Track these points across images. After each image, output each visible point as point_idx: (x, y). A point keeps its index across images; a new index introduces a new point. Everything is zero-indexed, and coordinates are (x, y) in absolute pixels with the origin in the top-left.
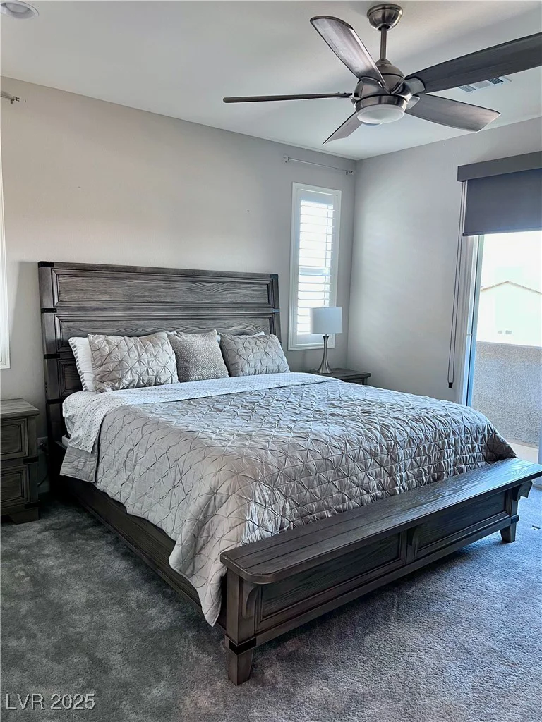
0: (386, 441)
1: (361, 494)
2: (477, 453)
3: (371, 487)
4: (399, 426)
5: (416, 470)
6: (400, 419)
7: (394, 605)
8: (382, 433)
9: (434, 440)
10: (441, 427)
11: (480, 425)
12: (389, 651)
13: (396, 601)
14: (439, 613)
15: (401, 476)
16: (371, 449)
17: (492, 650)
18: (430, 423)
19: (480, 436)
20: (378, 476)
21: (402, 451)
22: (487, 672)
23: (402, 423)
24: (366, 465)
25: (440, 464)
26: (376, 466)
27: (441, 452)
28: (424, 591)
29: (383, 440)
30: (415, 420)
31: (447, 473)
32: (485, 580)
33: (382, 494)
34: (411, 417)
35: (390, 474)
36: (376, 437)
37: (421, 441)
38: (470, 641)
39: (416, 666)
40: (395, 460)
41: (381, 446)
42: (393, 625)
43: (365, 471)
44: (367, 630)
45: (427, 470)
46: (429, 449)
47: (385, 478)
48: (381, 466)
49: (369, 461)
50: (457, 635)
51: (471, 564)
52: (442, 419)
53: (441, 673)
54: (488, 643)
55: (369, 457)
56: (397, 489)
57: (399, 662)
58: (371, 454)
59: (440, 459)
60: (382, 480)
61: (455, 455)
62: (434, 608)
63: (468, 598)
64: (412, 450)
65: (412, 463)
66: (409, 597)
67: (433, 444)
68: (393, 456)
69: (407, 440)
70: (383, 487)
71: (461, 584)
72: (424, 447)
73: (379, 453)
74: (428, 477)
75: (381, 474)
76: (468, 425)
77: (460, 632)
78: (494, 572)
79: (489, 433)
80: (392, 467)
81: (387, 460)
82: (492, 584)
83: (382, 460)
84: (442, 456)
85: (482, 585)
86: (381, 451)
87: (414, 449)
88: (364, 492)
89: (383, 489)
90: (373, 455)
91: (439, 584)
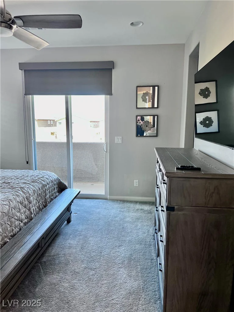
0: (25, 195)
1: (20, 224)
2: (56, 190)
3: (23, 219)
4: (28, 186)
5: (38, 205)
6: (26, 183)
7: (40, 269)
8: (23, 192)
9: (42, 189)
10: (43, 183)
11: (55, 178)
12: (49, 290)
13: (40, 266)
14: (60, 263)
15: (33, 209)
16: (20, 201)
17: (85, 268)
18: (39, 182)
19: (56, 183)
20: (25, 212)
21: (32, 198)
22: (88, 277)
23: (28, 185)
24: (20, 209)
25: (46, 199)
26: (23, 208)
27: (45, 194)
28: (50, 256)
29: (24, 195)
30: (33, 182)
31: (48, 202)
32: (69, 241)
33: (27, 220)
34: (30, 181)
35: (29, 210)
36: (21, 194)
37: (38, 191)
38: (76, 268)
39: (63, 290)
40: (30, 203)
41: (24, 198)
42: (44, 278)
43: (20, 212)
44: (35, 286)
45: (41, 203)
46: (41, 193)
47: (28, 212)
48: (25, 207)
49: (20, 207)
50: (71, 268)
51: (61, 237)
52: (42, 179)
53: (73, 287)
54: (83, 266)
55: (20, 205)
56: (32, 215)
57: (55, 292)
58: (21, 204)
59: (45, 197)
60: (27, 214)
61: (50, 193)
62: (57, 262)
63: (67, 251)
64: (35, 196)
65: (36, 202)
66: (45, 262)
67: (42, 191)
68: (29, 201)
69: (33, 192)
70: (27, 217)
71: (61, 247)
72: (39, 193)
73: (24, 201)
74: (42, 206)
75: (26, 211)
76: (51, 179)
77: (71, 266)
78: (71, 237)
79: (58, 181)
80: (29, 206)
81: (27, 204)
82: (72, 242)
83: (25, 204)
84: (46, 195)
85: (69, 244)
86: (25, 200)
87: (36, 195)
88: (21, 222)
89: (27, 218)
90: (21, 203)
91: (54, 251)
